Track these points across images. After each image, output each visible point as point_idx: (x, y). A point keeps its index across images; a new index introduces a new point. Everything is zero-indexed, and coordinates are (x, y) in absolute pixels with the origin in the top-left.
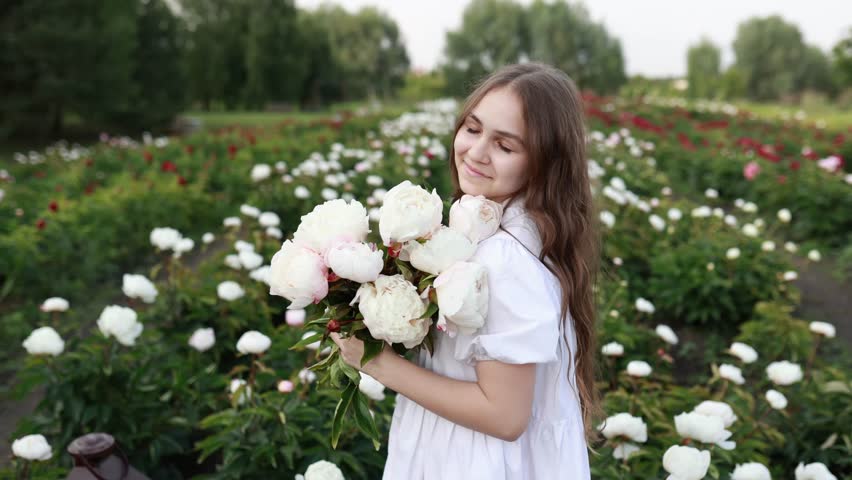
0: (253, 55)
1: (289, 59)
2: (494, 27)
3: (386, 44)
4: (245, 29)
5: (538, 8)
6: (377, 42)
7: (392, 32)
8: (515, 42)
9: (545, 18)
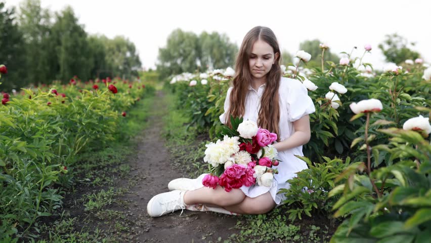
0: (63, 57)
1: (83, 59)
2: (183, 46)
3: (128, 54)
4: (59, 43)
5: (205, 35)
6: (124, 53)
7: (132, 48)
8: (193, 53)
9: (208, 41)
